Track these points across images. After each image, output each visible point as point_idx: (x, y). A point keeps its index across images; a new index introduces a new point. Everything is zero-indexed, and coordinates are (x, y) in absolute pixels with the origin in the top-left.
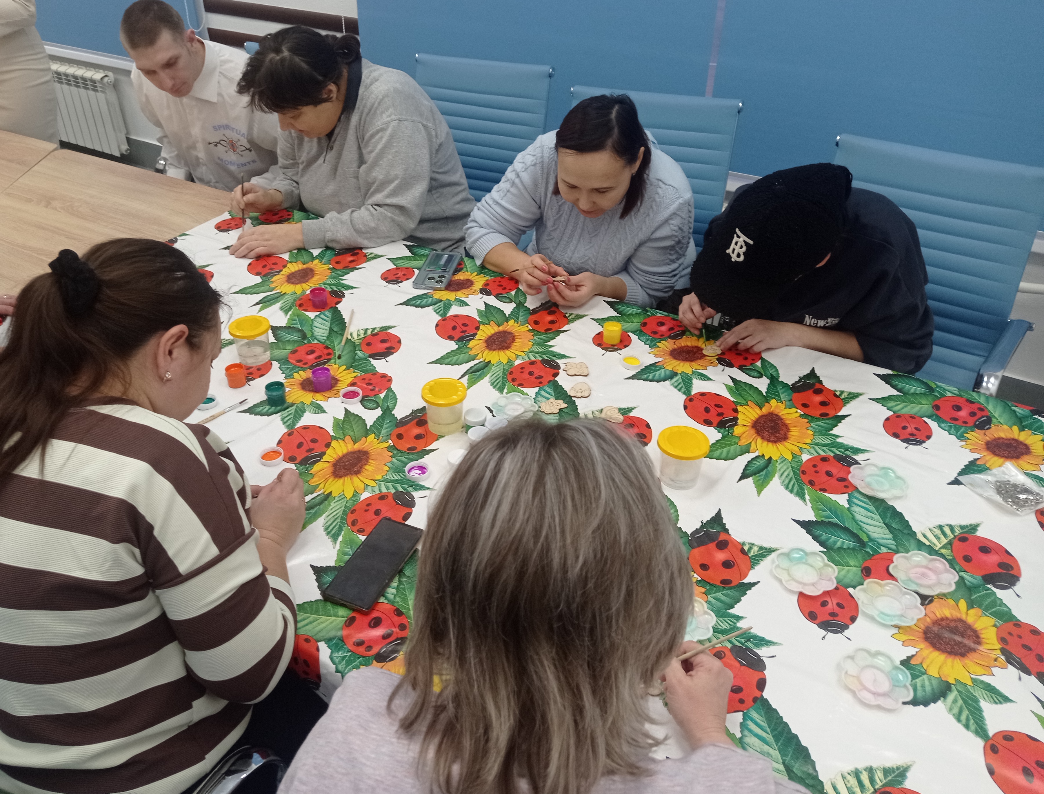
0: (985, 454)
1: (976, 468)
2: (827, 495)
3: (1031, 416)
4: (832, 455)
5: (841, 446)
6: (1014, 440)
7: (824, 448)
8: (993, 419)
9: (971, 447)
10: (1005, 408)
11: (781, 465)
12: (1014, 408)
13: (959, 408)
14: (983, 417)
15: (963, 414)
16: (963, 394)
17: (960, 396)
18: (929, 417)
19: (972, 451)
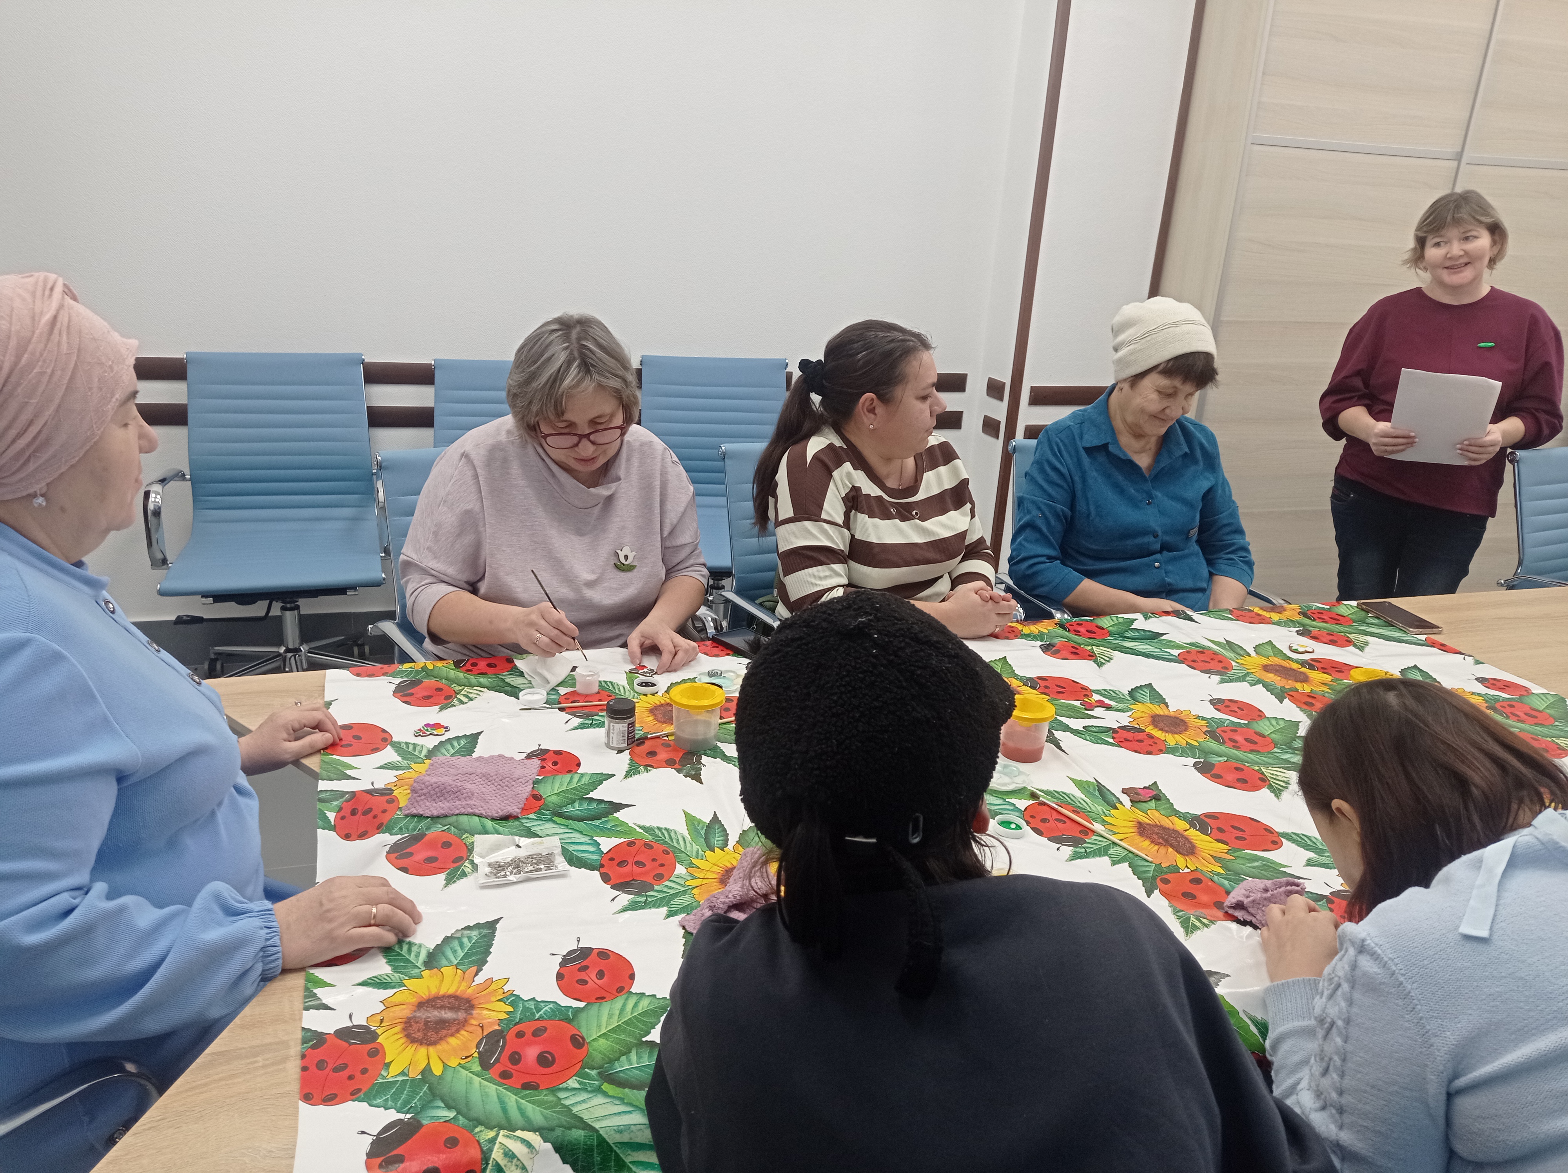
0: (470, 991)
1: (474, 958)
2: (623, 840)
3: (417, 1114)
4: (656, 887)
5: (658, 904)
6: (434, 1043)
7: (672, 892)
8: (479, 1068)
9: (493, 987)
10: (467, 1104)
11: (695, 850)
12: (452, 1114)
13: (543, 1060)
14: (497, 1060)
15: (531, 1053)
16: (551, 1098)
17: (554, 1090)
18: (577, 1011)
19: (489, 982)
